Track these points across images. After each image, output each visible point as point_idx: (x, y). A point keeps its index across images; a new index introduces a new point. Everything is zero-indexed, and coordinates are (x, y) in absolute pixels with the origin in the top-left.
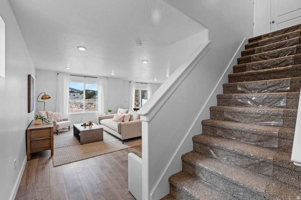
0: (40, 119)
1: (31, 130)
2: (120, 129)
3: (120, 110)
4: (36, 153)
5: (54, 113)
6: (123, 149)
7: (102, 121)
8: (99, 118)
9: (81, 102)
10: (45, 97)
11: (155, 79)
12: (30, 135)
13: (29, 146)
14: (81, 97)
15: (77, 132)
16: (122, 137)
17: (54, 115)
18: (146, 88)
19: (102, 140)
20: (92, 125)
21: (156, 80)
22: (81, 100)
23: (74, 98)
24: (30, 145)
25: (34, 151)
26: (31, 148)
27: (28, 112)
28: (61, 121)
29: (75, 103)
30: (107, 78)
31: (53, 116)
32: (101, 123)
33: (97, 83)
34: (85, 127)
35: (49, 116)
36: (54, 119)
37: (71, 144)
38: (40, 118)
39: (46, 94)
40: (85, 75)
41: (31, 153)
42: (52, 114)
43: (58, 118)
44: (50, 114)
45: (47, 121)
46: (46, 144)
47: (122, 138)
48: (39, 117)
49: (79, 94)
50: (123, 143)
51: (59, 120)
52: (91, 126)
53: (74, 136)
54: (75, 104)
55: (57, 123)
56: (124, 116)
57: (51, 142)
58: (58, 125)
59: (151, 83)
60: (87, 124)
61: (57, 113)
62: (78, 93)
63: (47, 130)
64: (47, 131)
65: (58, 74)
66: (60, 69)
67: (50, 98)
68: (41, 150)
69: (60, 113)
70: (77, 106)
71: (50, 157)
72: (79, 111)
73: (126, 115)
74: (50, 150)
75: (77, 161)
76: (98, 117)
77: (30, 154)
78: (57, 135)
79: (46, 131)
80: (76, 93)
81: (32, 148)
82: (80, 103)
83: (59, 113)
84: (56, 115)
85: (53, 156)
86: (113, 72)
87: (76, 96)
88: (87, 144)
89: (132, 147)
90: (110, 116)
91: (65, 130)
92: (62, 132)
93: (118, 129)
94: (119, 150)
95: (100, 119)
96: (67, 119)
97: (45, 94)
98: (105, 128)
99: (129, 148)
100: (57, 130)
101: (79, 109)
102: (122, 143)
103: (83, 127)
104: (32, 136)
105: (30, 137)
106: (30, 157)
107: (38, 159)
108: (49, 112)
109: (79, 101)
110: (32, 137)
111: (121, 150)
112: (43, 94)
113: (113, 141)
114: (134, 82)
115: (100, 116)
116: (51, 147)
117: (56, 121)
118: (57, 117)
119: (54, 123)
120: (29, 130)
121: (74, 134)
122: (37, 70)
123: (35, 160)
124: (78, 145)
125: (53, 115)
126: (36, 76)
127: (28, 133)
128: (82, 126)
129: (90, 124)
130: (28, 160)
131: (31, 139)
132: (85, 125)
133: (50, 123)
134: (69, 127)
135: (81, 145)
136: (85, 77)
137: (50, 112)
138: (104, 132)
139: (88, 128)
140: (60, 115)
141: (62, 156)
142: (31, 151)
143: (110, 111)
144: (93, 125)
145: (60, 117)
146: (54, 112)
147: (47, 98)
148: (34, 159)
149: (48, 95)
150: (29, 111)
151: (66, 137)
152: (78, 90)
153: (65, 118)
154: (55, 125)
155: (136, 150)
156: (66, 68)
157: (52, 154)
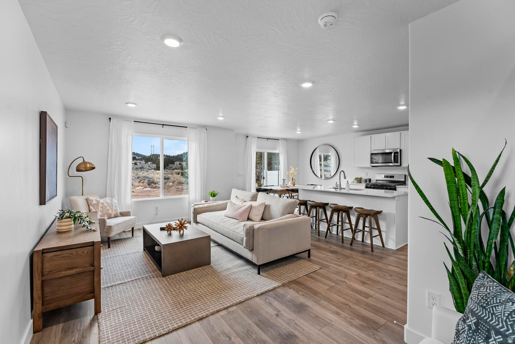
0: (69, 219)
1: (44, 252)
2: (251, 240)
3: (235, 192)
4: (57, 309)
5: (101, 201)
6: (266, 292)
7: (200, 218)
8: (195, 209)
9: (148, 176)
10: (85, 167)
11: (299, 130)
12: (40, 265)
13: (37, 293)
14: (148, 168)
15: (150, 244)
16: (258, 258)
17: (102, 204)
18: (275, 149)
19: (208, 263)
20: (185, 230)
21: (299, 132)
22: (147, 172)
23: (136, 168)
24: (40, 292)
25: (52, 307)
26: (45, 299)
27: (40, 204)
28: (116, 216)
29: (138, 178)
30: (206, 127)
31: (100, 207)
32: (198, 220)
33: (186, 139)
34: (170, 234)
35: (91, 207)
36: (101, 214)
37: (140, 274)
38: (70, 217)
39: (86, 160)
40: (164, 122)
41: (43, 311)
42: (98, 202)
43: (110, 212)
44: (94, 202)
45: (87, 224)
46: (83, 285)
47: (258, 261)
48: (67, 214)
49: (143, 162)
50: (259, 274)
51: (113, 216)
52: (182, 232)
53: (144, 250)
54: (139, 180)
55: (110, 222)
56: (251, 207)
57: (96, 279)
58: (110, 227)
59: (284, 139)
60: (173, 224)
61: (108, 200)
62: (141, 160)
63: (86, 250)
64: (85, 252)
65: (110, 119)
66: (115, 107)
67: (94, 168)
68: (69, 302)
69: (115, 201)
70: (143, 183)
71: (92, 316)
72: (146, 191)
73: (254, 204)
74: (93, 301)
75: (163, 335)
76: (192, 209)
77: (41, 315)
78: (109, 247)
79: (83, 252)
80: (138, 159)
81: (48, 298)
82: (147, 178)
83: (111, 201)
84: (106, 205)
85: (100, 316)
86: (221, 115)
87: (139, 165)
88: (176, 275)
89: (284, 285)
90: (216, 206)
91: (124, 236)
92: (119, 240)
93: (245, 238)
94: (258, 295)
95: (197, 212)
96: (130, 212)
97: (84, 161)
98: (215, 236)
99: (279, 287)
100: (109, 238)
101: (145, 189)
102: (256, 271)
103: (165, 233)
104: (48, 266)
105: (42, 269)
106: (40, 323)
107: (61, 325)
108: (91, 198)
109: (144, 175)
110: (46, 270)
111: (262, 294)
112: (81, 161)
113: (234, 267)
114: (254, 137)
115: (196, 207)
116: (94, 292)
117: (106, 218)
118: (108, 210)
119: (102, 222)
120: (38, 251)
121: (144, 247)
122: (68, 111)
123: (54, 327)
124: (157, 277)
125: (100, 205)
126: (65, 123)
127: (35, 259)
128: (162, 229)
129: (181, 226)
130: (35, 332)
131: (43, 275)
132: (169, 228)
133: (93, 228)
134: (133, 229)
135: (164, 276)
136: (164, 125)
137: (94, 199)
138: (212, 244)
139: (175, 237)
140: (114, 205)
141: (122, 315)
142: (43, 305)
143: (214, 195)
144: (186, 227)
145: (114, 208)
146: (101, 198)
147: (88, 169)
148: (51, 325)
149: (89, 163)
150: (42, 201)
151: (127, 254)
152: (141, 155)
153: (124, 210)
154: (105, 226)
155: (296, 294)
156: (127, 103)
157: (97, 311)
